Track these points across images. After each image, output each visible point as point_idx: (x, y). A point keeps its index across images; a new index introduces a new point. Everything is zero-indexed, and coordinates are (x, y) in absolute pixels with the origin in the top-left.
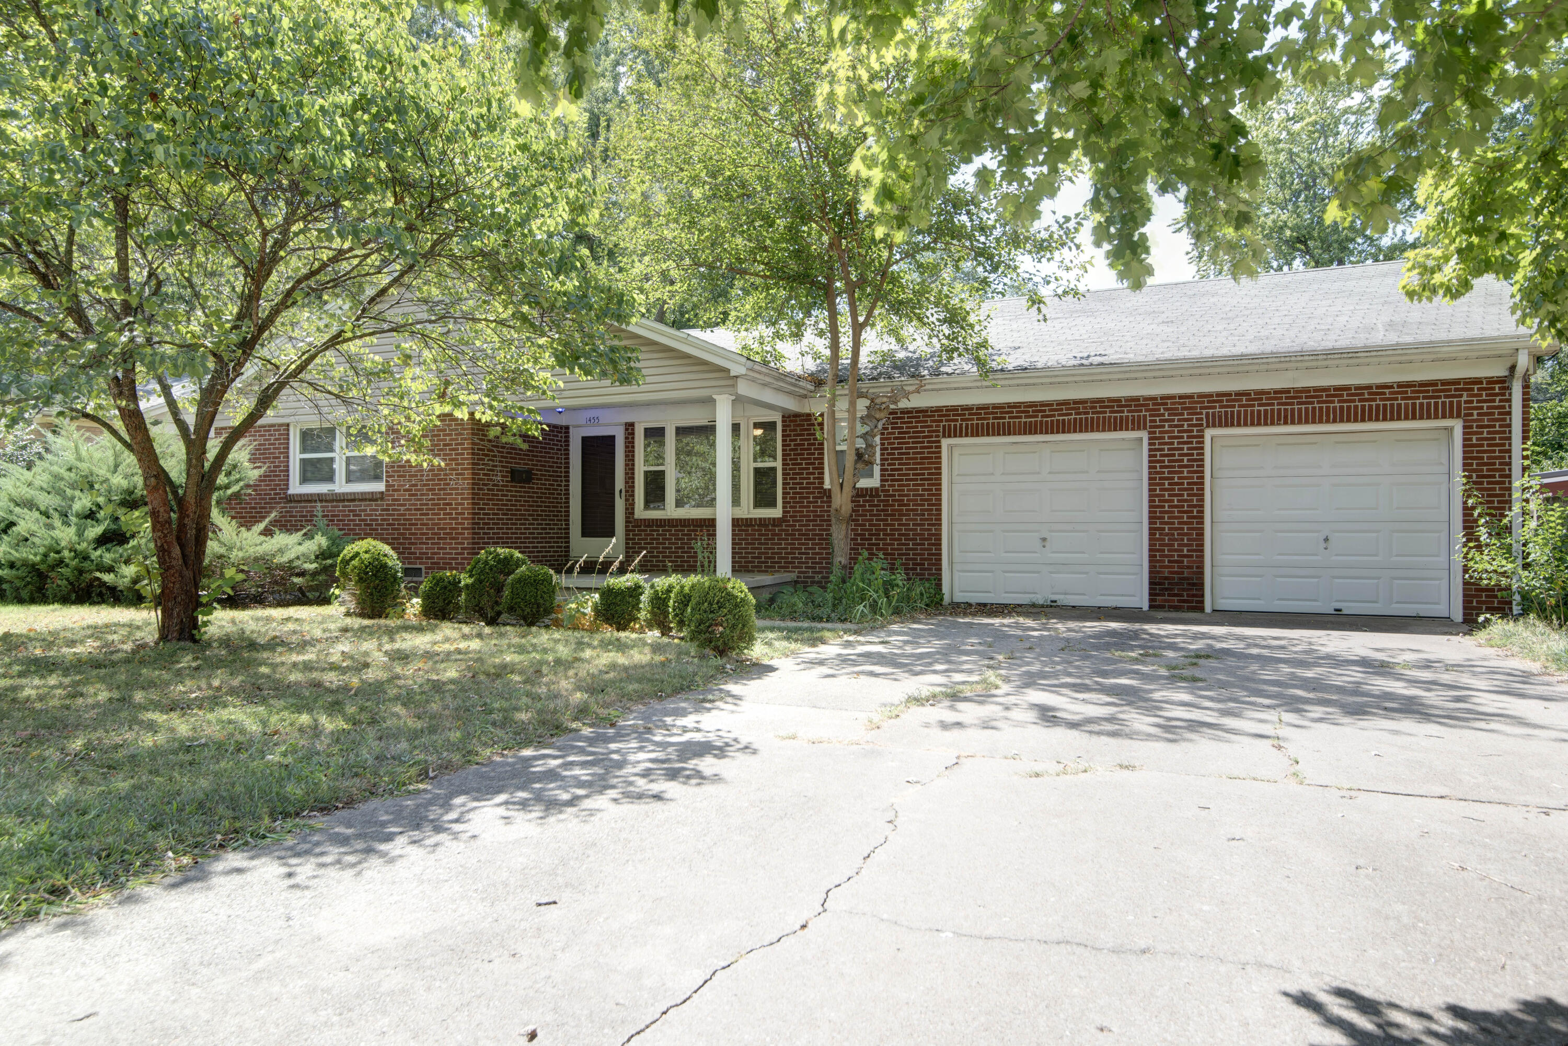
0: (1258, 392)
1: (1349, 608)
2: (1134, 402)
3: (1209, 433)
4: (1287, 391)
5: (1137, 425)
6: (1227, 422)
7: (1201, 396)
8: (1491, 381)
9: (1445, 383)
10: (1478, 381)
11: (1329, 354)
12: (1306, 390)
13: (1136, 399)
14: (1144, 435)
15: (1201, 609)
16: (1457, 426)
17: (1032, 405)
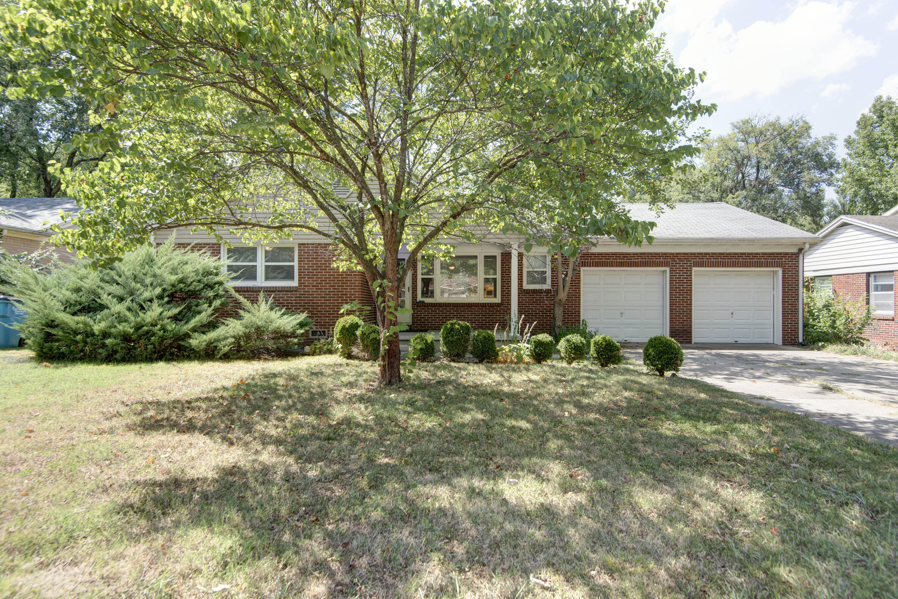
0: (713, 254)
1: (740, 340)
2: (665, 255)
3: (694, 269)
4: (723, 254)
5: (666, 264)
6: (701, 265)
7: (691, 254)
8: (792, 254)
9: (777, 254)
10: (787, 254)
11: (744, 240)
12: (730, 254)
13: (666, 254)
14: (668, 269)
15: (691, 343)
16: (780, 270)
17: (622, 254)
